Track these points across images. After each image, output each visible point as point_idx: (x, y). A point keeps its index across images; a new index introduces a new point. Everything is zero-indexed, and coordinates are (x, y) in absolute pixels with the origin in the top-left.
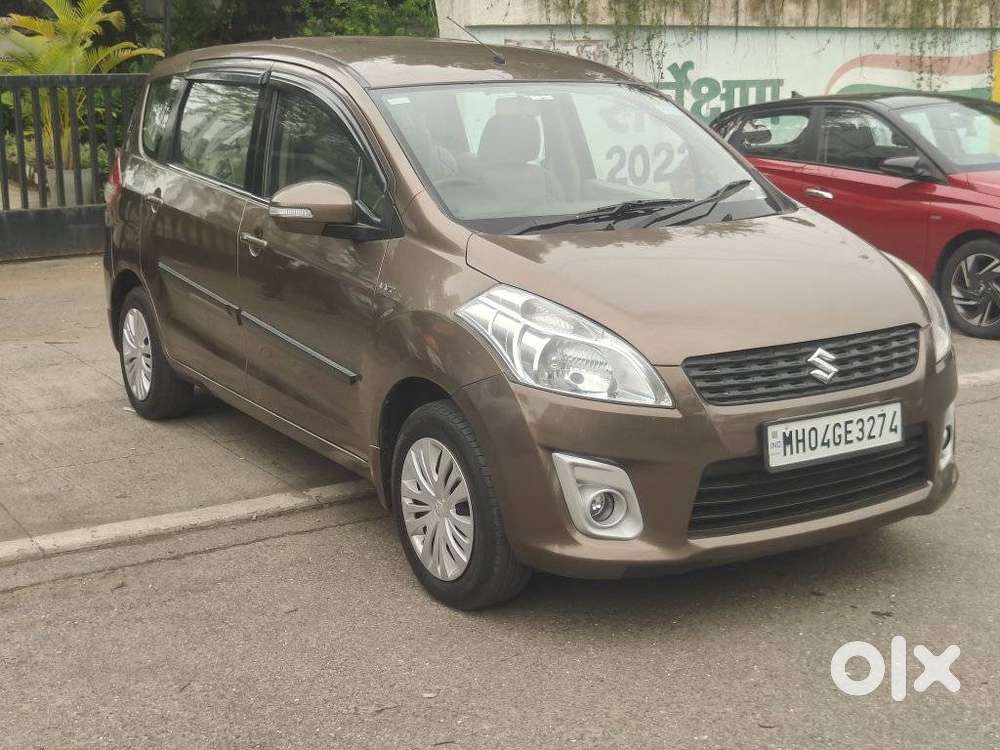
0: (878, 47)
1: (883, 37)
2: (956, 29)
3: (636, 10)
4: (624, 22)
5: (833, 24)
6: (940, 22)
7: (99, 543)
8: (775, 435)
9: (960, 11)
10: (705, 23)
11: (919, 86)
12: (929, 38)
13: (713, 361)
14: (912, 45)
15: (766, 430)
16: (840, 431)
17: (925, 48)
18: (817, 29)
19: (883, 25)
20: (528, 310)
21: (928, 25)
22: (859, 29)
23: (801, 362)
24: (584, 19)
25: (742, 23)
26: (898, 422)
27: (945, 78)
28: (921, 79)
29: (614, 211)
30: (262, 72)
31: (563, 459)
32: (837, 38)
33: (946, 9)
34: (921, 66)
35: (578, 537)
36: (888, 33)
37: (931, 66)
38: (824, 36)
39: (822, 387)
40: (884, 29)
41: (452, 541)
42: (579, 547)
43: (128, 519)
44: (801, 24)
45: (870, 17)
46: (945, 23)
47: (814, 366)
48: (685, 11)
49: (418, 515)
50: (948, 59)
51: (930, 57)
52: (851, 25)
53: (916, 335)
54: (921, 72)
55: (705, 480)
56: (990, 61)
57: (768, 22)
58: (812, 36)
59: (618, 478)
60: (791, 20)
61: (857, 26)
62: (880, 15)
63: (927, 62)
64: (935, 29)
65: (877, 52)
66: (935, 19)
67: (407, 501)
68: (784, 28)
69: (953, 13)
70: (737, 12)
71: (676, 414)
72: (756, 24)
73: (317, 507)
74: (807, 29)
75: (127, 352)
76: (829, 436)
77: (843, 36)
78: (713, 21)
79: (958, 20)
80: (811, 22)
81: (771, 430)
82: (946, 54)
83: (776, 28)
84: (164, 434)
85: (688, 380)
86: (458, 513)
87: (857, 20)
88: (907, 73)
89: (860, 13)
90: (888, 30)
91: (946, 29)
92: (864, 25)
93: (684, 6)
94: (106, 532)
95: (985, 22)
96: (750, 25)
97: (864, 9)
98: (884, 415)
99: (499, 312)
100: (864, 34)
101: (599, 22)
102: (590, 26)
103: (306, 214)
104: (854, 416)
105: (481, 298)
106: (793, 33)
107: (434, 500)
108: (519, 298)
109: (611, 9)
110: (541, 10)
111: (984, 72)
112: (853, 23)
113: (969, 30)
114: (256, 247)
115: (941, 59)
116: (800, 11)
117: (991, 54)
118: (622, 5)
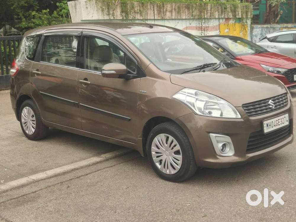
0: (190, 24)
1: (192, 21)
2: (210, 19)
3: (128, 15)
4: (125, 18)
5: (179, 18)
6: (206, 17)
7: (50, 176)
8: (265, 124)
9: (211, 14)
10: (146, 18)
11: (201, 34)
12: (203, 21)
13: (248, 105)
14: (199, 23)
15: (263, 122)
16: (277, 122)
17: (203, 24)
18: (175, 19)
19: (192, 18)
20: (196, 94)
21: (203, 18)
22: (186, 19)
23: (267, 104)
24: (114, 17)
25: (156, 18)
26: (288, 119)
27: (208, 32)
28: (202, 33)
29: (202, 66)
30: (79, 32)
31: (212, 135)
32: (180, 22)
33: (207, 13)
34: (202, 29)
35: (218, 157)
36: (193, 20)
37: (204, 29)
38: (177, 21)
39: (272, 110)
40: (192, 19)
41: (173, 161)
42: (219, 160)
43: (53, 168)
44: (171, 18)
45: (188, 16)
46: (207, 17)
47: (269, 105)
48: (141, 15)
49: (158, 157)
50: (208, 27)
51: (204, 27)
52: (183, 18)
53: (286, 95)
54: (202, 31)
55: (250, 138)
56: (219, 27)
57: (162, 18)
58: (174, 21)
59: (228, 139)
60: (168, 17)
61: (185, 18)
62: (191, 15)
63: (203, 28)
64: (205, 18)
65: (191, 25)
66: (204, 16)
67: (153, 153)
68: (166, 19)
69: (209, 14)
70: (154, 15)
71: (242, 120)
72: (159, 18)
73: (107, 160)
74: (172, 19)
75: (23, 121)
76: (275, 124)
77: (182, 21)
78: (148, 18)
79: (210, 16)
80: (173, 18)
81: (264, 122)
82: (208, 26)
83: (165, 19)
84: (42, 144)
85: (244, 110)
86: (175, 154)
87: (185, 17)
88: (198, 31)
89: (186, 15)
90: (193, 19)
91: (207, 19)
92: (187, 18)
93: (140, 13)
94: (50, 173)
95: (217, 17)
96: (158, 18)
97: (187, 14)
98: (285, 117)
99: (187, 96)
100: (187, 20)
101: (118, 18)
102: (116, 19)
103: (113, 72)
104: (280, 118)
105: (180, 92)
106: (169, 21)
107: (165, 152)
108: (193, 91)
109: (121, 14)
110: (102, 15)
111: (218, 30)
112: (184, 18)
113: (213, 19)
114: (86, 84)
115: (207, 27)
116: (171, 14)
117: (219, 25)
118: (124, 13)
